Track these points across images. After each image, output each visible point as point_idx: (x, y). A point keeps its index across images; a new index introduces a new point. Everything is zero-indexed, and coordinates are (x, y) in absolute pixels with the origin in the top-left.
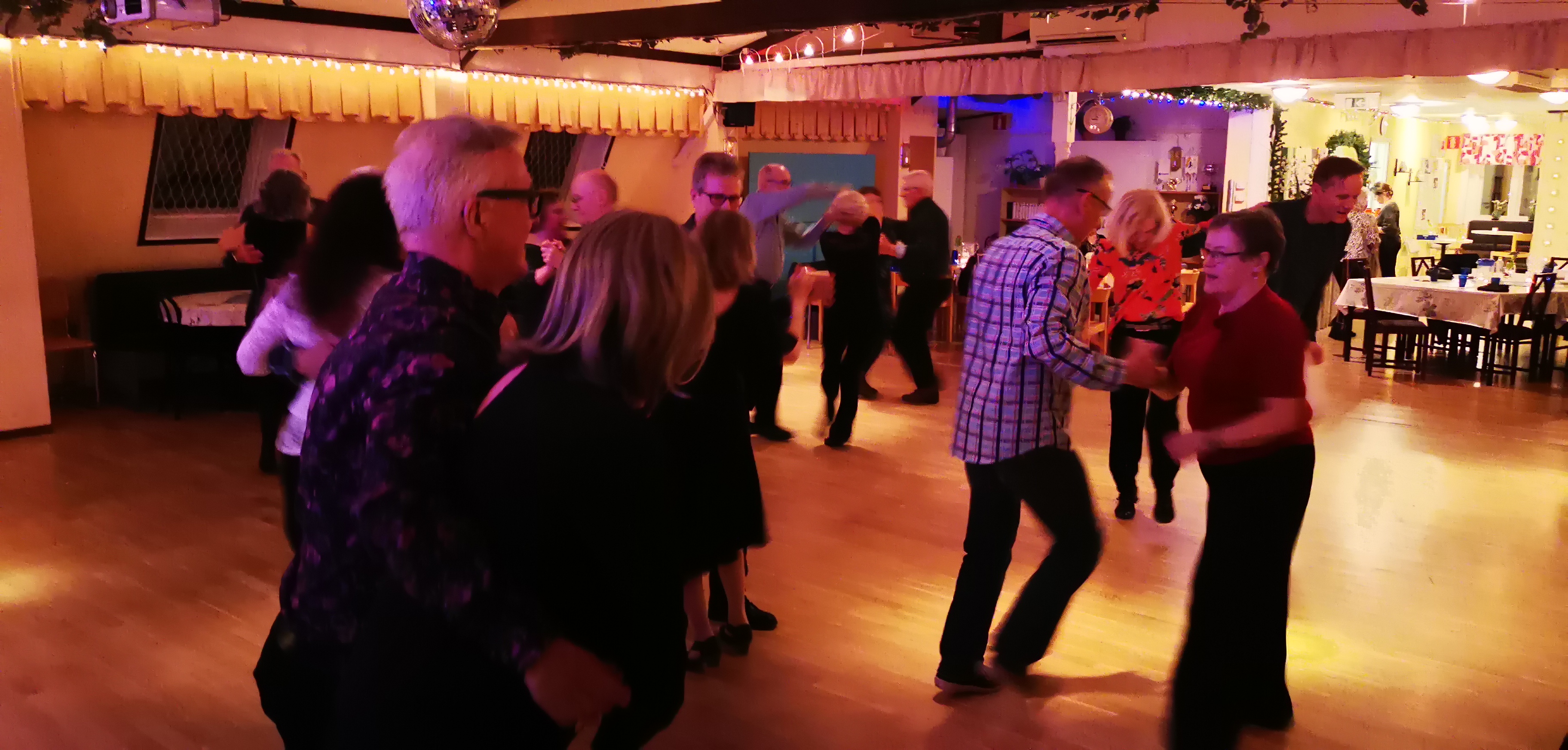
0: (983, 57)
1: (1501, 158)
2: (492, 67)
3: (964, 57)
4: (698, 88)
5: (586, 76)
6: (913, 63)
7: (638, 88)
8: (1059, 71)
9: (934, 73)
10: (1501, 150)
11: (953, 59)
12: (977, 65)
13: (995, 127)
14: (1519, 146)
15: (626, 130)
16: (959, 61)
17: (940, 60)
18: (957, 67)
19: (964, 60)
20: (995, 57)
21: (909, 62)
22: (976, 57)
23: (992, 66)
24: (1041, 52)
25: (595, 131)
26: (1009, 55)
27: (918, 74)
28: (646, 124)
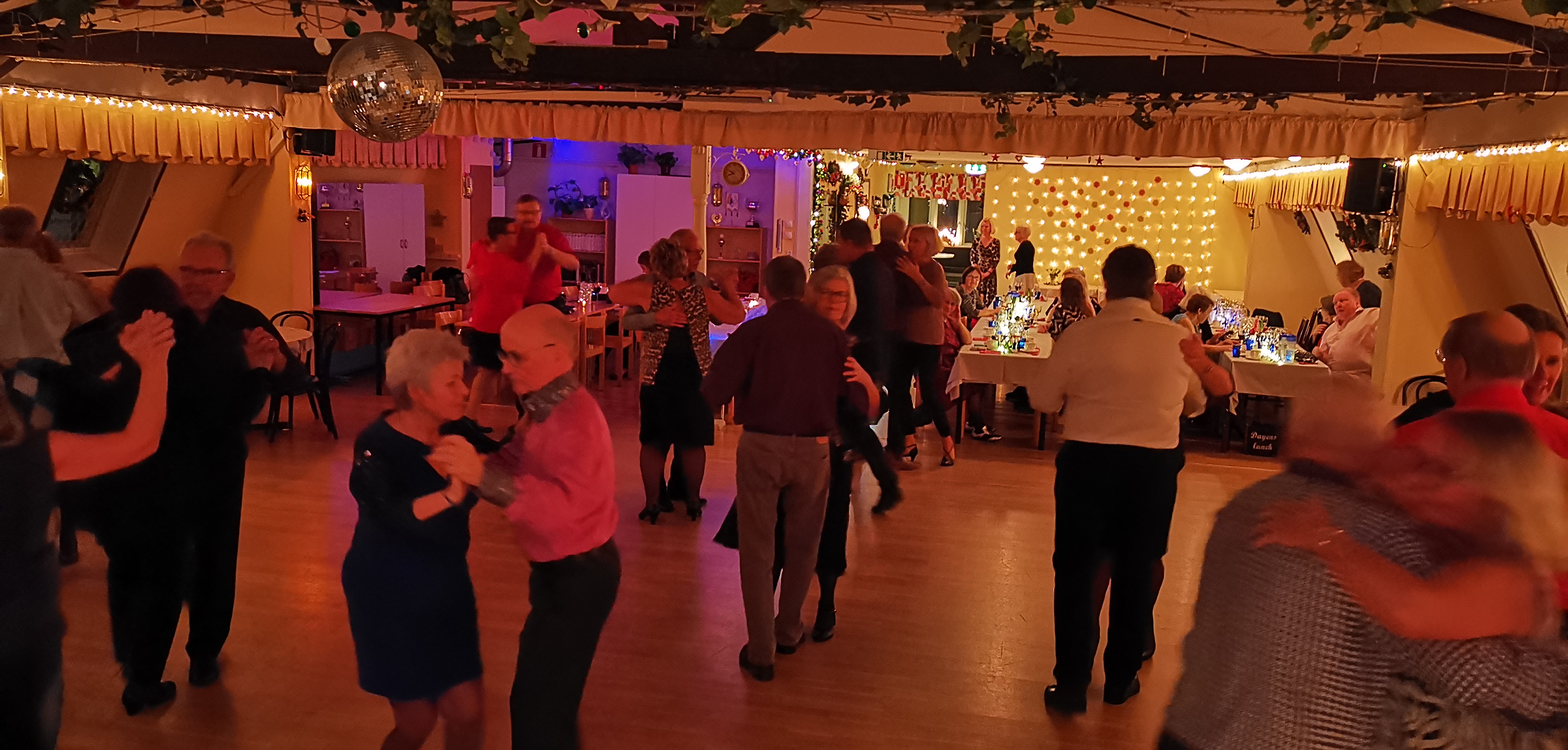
0: (620, 104)
1: (922, 192)
2: (33, 82)
3: (599, 103)
4: (267, 111)
5: (145, 93)
6: (541, 104)
7: (204, 109)
8: (702, 127)
9: (565, 115)
10: (922, 185)
11: (588, 104)
12: (615, 113)
13: (535, 155)
14: (934, 184)
15: (187, 158)
16: (593, 106)
17: (571, 103)
18: (592, 111)
19: (600, 106)
20: (633, 105)
21: (536, 103)
22: (612, 104)
23: (632, 116)
24: (681, 105)
25: (153, 160)
26: (649, 106)
27: (548, 114)
28: (209, 152)
